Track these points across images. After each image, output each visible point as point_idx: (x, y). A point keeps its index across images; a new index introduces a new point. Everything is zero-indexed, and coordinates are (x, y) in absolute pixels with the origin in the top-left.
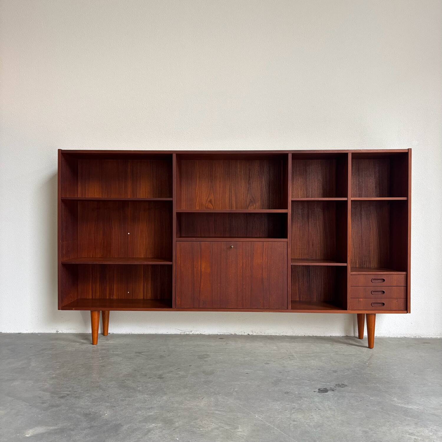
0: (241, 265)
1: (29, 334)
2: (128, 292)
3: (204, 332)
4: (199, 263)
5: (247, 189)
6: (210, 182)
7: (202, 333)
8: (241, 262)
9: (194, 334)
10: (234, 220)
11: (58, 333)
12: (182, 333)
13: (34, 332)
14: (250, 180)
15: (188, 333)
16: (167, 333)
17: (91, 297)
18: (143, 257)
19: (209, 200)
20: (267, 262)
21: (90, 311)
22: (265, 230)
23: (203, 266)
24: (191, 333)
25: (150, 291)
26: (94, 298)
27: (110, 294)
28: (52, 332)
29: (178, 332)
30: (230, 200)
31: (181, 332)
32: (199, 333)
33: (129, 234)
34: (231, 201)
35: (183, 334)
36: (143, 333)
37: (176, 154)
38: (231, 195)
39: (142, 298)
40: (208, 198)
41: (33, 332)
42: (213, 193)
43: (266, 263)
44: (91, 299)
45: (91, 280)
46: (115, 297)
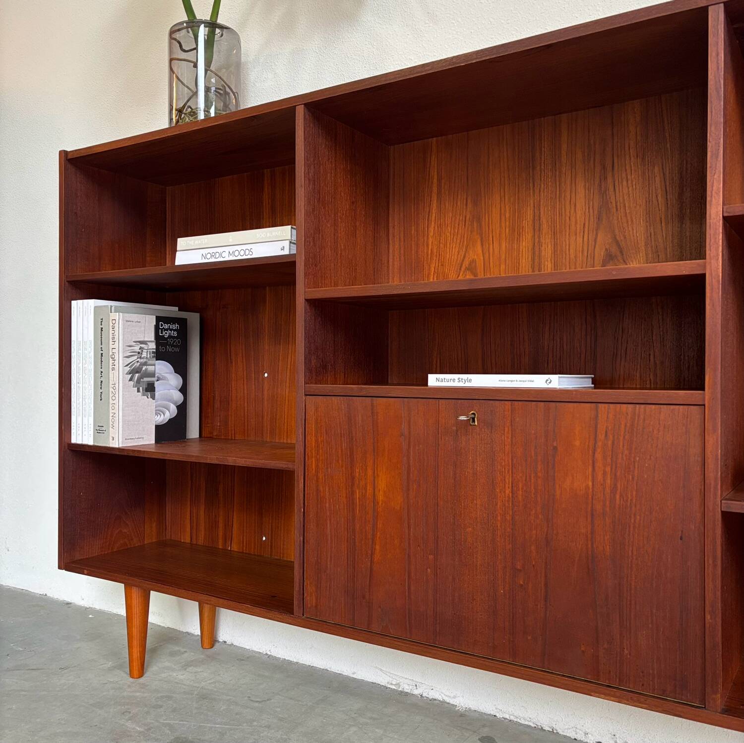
0: (508, 491)
2: (263, 538)
4: (370, 472)
5: (596, 212)
6: (470, 205)
7: (447, 700)
8: (509, 479)
9: (425, 695)
10: (547, 328)
12: (392, 684)
14: (606, 178)
15: (407, 688)
16: (354, 673)
17: (190, 539)
19: (466, 263)
20: (614, 490)
22: (662, 363)
23: (382, 484)
24: (416, 692)
26: (194, 541)
27: (225, 538)
29: (382, 680)
30: (533, 260)
31: (390, 680)
32: (440, 698)
33: (266, 375)
34: (537, 261)
35: (394, 687)
36: (295, 661)
37: (307, 105)
38: (537, 240)
40: (464, 257)
42: (479, 241)
43: (608, 490)
44: (188, 543)
45: (189, 494)
46: (235, 547)
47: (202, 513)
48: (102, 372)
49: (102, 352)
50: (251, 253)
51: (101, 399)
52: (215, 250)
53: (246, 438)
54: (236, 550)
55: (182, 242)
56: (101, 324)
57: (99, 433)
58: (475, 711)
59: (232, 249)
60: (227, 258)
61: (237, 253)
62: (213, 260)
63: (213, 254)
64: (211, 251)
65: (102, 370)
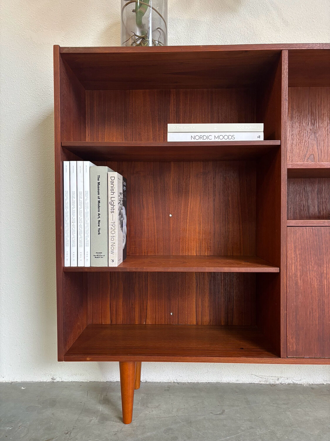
1: (6, 383)
2: (171, 314)
3: (300, 380)
7: (296, 382)
9: (283, 383)
11: (55, 381)
12: (262, 381)
13: (15, 380)
15: (272, 382)
16: (237, 381)
17: (110, 322)
18: (195, 254)
21: (118, 363)
24: (277, 382)
25: (207, 311)
26: (114, 323)
27: (141, 317)
28: (45, 381)
29: (256, 380)
31: (261, 379)
33: (171, 215)
35: (263, 383)
39: (195, 323)
41: (13, 381)
44: (109, 324)
45: (109, 292)
46: (149, 322)
47: (121, 303)
48: (99, 214)
49: (99, 200)
50: (233, 138)
51: (99, 234)
52: (203, 134)
53: (157, 254)
54: (150, 324)
55: (171, 127)
56: (98, 180)
57: (98, 258)
58: (313, 384)
59: (217, 134)
60: (213, 139)
61: (221, 137)
62: (201, 140)
63: (201, 137)
64: (199, 134)
65: (99, 213)
